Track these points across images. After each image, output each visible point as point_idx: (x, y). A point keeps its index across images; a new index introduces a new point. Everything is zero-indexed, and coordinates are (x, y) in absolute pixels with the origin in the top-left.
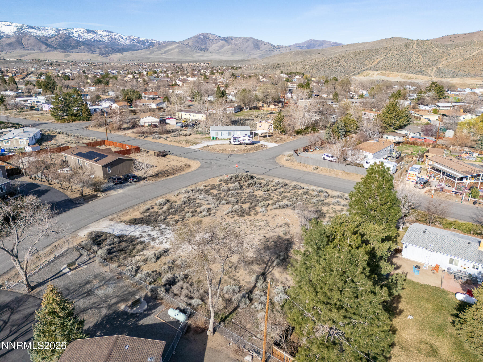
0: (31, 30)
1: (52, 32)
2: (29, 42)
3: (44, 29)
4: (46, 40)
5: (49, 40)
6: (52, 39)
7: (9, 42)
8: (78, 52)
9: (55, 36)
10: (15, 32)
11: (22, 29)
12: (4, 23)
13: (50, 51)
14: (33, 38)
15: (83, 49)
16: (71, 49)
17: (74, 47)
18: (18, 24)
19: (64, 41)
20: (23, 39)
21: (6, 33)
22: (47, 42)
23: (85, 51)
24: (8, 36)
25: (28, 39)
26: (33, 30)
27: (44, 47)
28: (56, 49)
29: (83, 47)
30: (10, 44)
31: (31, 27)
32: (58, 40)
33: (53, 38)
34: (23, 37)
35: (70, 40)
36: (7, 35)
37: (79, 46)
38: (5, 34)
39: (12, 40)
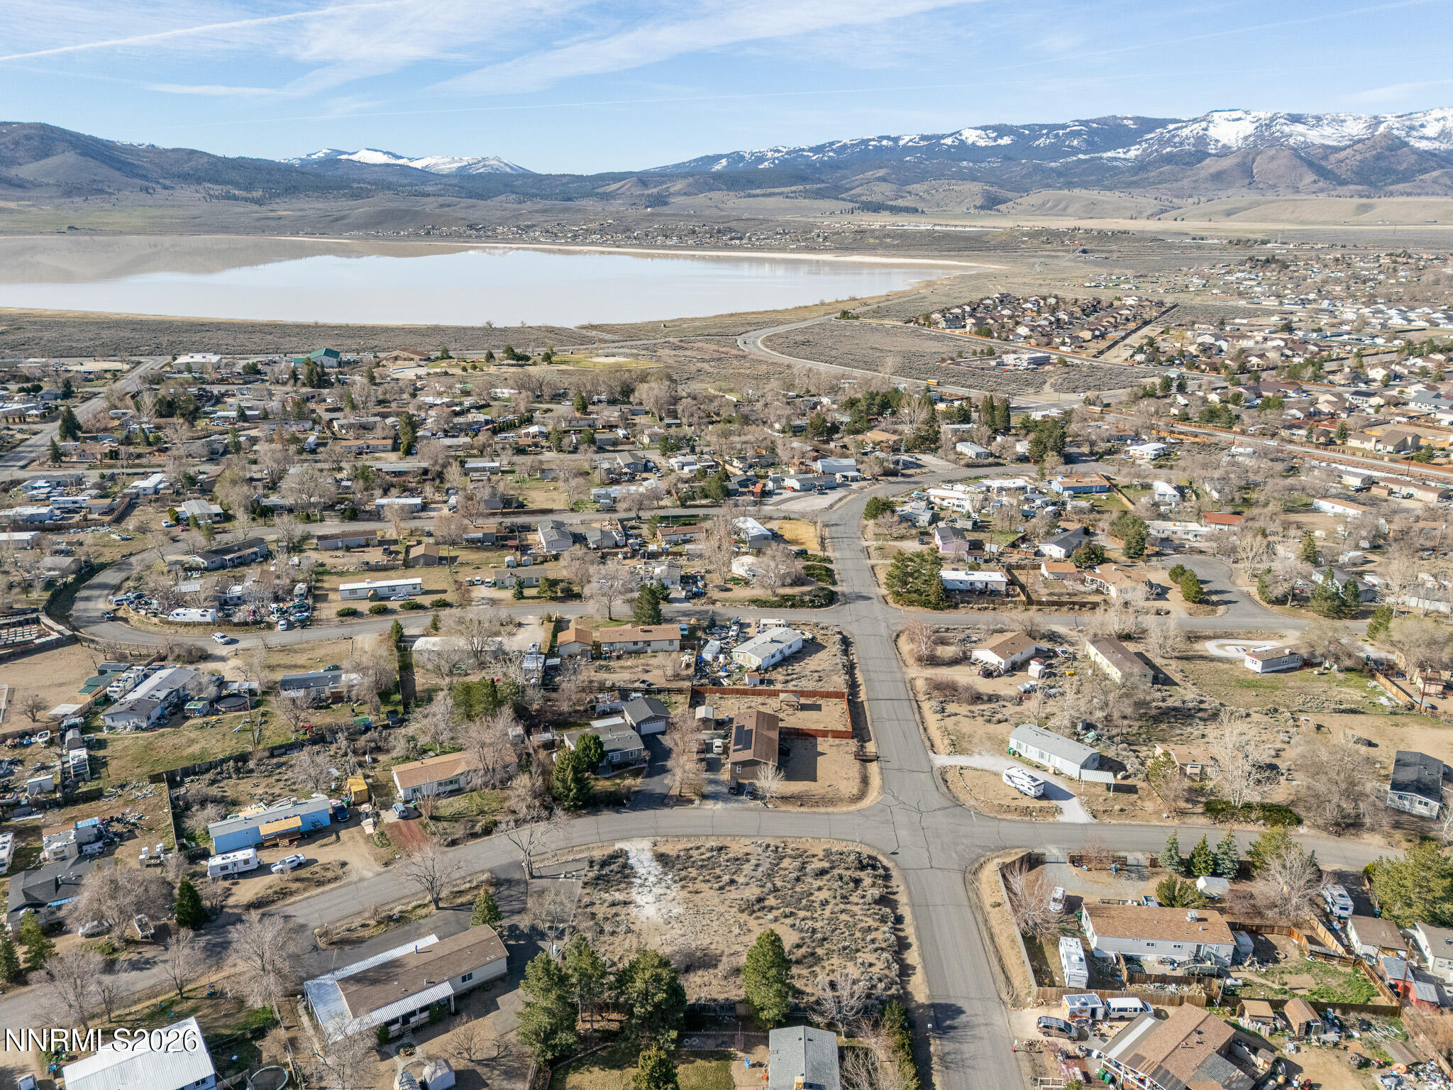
0: (1293, 128)
1: (1355, 129)
2: (1274, 165)
3: (1334, 120)
4: (1325, 157)
5: (1333, 158)
6: (1342, 155)
7: (1219, 168)
8: (1409, 194)
9: (1359, 141)
10: (1246, 138)
11: (1268, 126)
12: (1226, 115)
13: (1322, 190)
14: (1287, 152)
15: (1435, 181)
16: (1393, 183)
17: (1405, 177)
18: (1262, 115)
19: (1378, 158)
20: (1259, 158)
21: (1224, 141)
22: (1324, 163)
23: (1437, 188)
24: (1225, 152)
25: (1273, 158)
26: (1300, 128)
27: (1310, 177)
28: (1343, 183)
29: (1435, 174)
30: (1218, 177)
31: (1296, 119)
32: (1358, 157)
33: (1348, 150)
34: (1260, 153)
35: (1399, 152)
36: (1224, 146)
37: (1425, 171)
38: (1220, 145)
39: (1225, 163)
